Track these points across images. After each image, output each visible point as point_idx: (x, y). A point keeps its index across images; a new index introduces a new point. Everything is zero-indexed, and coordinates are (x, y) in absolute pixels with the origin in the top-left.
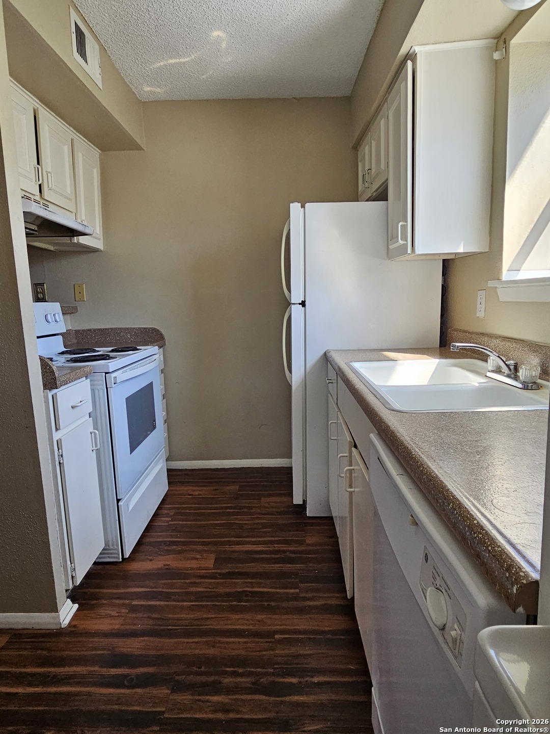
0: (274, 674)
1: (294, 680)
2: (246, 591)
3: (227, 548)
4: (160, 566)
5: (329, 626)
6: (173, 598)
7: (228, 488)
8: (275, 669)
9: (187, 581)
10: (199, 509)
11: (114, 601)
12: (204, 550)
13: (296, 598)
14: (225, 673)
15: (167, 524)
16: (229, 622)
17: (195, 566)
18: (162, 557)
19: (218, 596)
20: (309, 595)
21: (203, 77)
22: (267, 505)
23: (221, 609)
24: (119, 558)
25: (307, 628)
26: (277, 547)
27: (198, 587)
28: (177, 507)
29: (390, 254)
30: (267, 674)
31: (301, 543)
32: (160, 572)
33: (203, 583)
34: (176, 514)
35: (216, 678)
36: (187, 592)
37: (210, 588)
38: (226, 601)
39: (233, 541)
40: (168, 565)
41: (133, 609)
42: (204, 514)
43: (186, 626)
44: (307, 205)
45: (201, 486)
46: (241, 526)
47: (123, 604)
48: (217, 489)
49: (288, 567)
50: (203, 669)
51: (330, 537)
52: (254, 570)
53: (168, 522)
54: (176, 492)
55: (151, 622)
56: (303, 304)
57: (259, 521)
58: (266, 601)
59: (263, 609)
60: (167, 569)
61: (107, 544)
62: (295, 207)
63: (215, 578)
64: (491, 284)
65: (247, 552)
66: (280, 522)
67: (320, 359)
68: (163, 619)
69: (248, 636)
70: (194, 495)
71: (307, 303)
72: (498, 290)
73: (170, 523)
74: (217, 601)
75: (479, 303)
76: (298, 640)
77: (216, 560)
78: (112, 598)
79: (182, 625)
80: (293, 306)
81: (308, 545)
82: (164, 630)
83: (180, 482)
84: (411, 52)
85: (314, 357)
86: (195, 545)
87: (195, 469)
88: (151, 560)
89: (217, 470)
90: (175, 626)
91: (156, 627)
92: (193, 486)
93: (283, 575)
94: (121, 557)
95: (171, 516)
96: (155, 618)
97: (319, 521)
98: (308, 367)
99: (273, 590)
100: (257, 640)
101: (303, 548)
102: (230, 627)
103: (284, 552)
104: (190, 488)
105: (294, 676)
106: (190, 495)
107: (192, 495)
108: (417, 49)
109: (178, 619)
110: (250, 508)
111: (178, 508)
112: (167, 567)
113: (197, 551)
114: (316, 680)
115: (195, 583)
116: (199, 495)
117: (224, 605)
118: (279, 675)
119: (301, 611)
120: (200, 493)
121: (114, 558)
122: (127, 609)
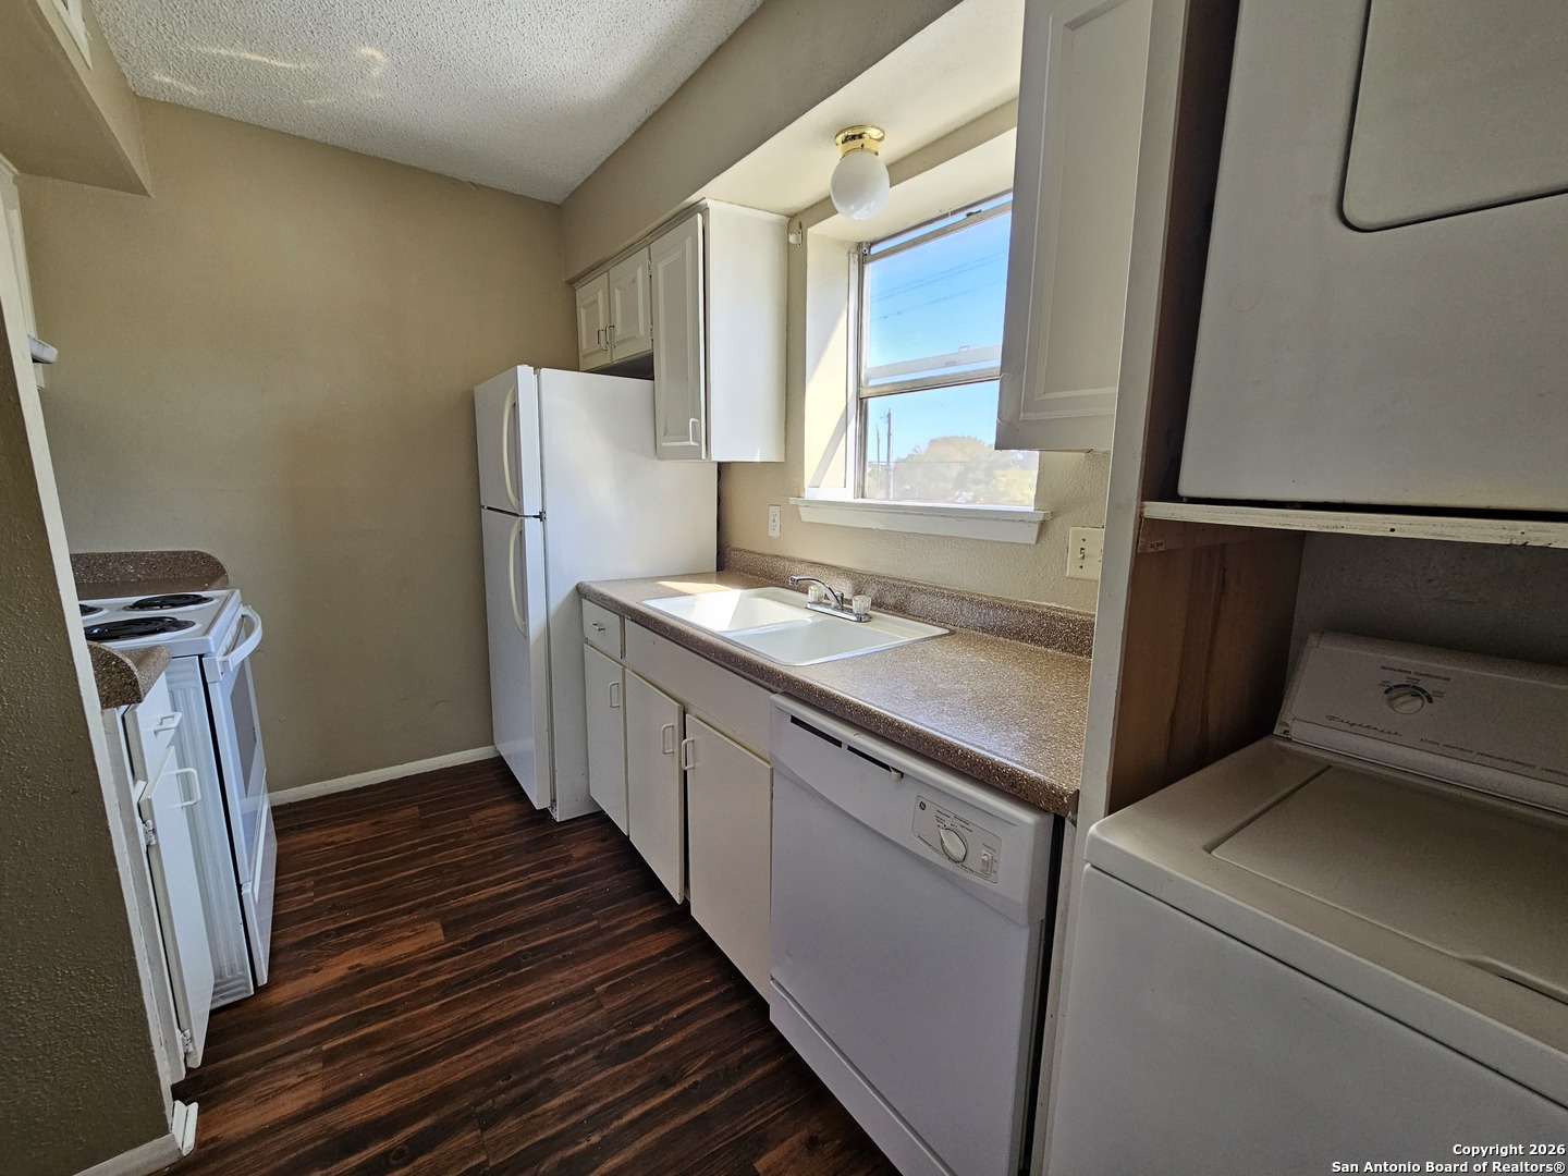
0: (616, 1035)
1: (648, 1028)
2: (521, 951)
3: (453, 904)
4: (341, 973)
5: (657, 948)
6: (400, 1008)
7: (398, 815)
8: (616, 1027)
9: (412, 975)
10: (361, 861)
11: (281, 1061)
12: (413, 921)
13: (597, 932)
14: (552, 1065)
15: (312, 904)
16: (518, 1001)
17: (412, 949)
18: (336, 958)
19: (478, 976)
20: (613, 922)
21: (310, 102)
22: (483, 823)
23: (495, 990)
24: (248, 991)
25: (629, 962)
26: (535, 876)
27: (437, 976)
28: (316, 871)
29: (658, 452)
30: (610, 1038)
31: (567, 860)
32: (346, 982)
33: (440, 967)
34: (317, 884)
35: (542, 1077)
36: (420, 990)
37: (456, 970)
38: (498, 976)
39: (456, 892)
40: (357, 965)
41: (330, 1057)
42: (378, 867)
43: (449, 1036)
44: (544, 371)
45: (342, 825)
46: (458, 866)
47: (305, 1059)
48: (378, 822)
49: (564, 898)
50: (514, 1077)
51: (604, 840)
52: (515, 920)
53: (310, 900)
54: (296, 848)
55: (381, 1059)
56: (541, 517)
57: (485, 850)
58: (558, 953)
59: (558, 965)
60: (360, 972)
61: (218, 975)
62: (525, 372)
63: (460, 952)
64: (793, 501)
65: (490, 899)
66: (517, 841)
67: (569, 595)
68: (403, 1045)
69: (555, 1007)
70: (338, 843)
71: (548, 515)
72: (800, 509)
73: (315, 900)
74: (483, 982)
75: (771, 521)
76: (627, 981)
77: (445, 928)
78: (271, 1060)
79: (441, 1040)
80: (526, 520)
81: (579, 860)
82: (412, 1060)
83: (291, 829)
84: (701, 203)
85: (562, 591)
86: (391, 919)
87: (310, 800)
88: (315, 971)
89: (357, 791)
90: (429, 1045)
91: (391, 1064)
92: (325, 828)
93: (563, 910)
94: (252, 987)
95: (311, 889)
96: (382, 1053)
97: (576, 824)
98: (553, 607)
99: (560, 935)
100: (572, 1005)
101: (574, 866)
102: (522, 1007)
103: (549, 880)
104: (324, 832)
105: (646, 1023)
106: (328, 845)
107: (332, 843)
108: (710, 203)
109: (430, 1034)
110: (458, 835)
111: (318, 873)
112: (358, 969)
113: (400, 927)
114: (674, 1014)
115: (426, 973)
116: (347, 840)
117: (497, 983)
118: (626, 1032)
119: (612, 945)
120: (346, 835)
121: (241, 992)
122: (319, 1062)
